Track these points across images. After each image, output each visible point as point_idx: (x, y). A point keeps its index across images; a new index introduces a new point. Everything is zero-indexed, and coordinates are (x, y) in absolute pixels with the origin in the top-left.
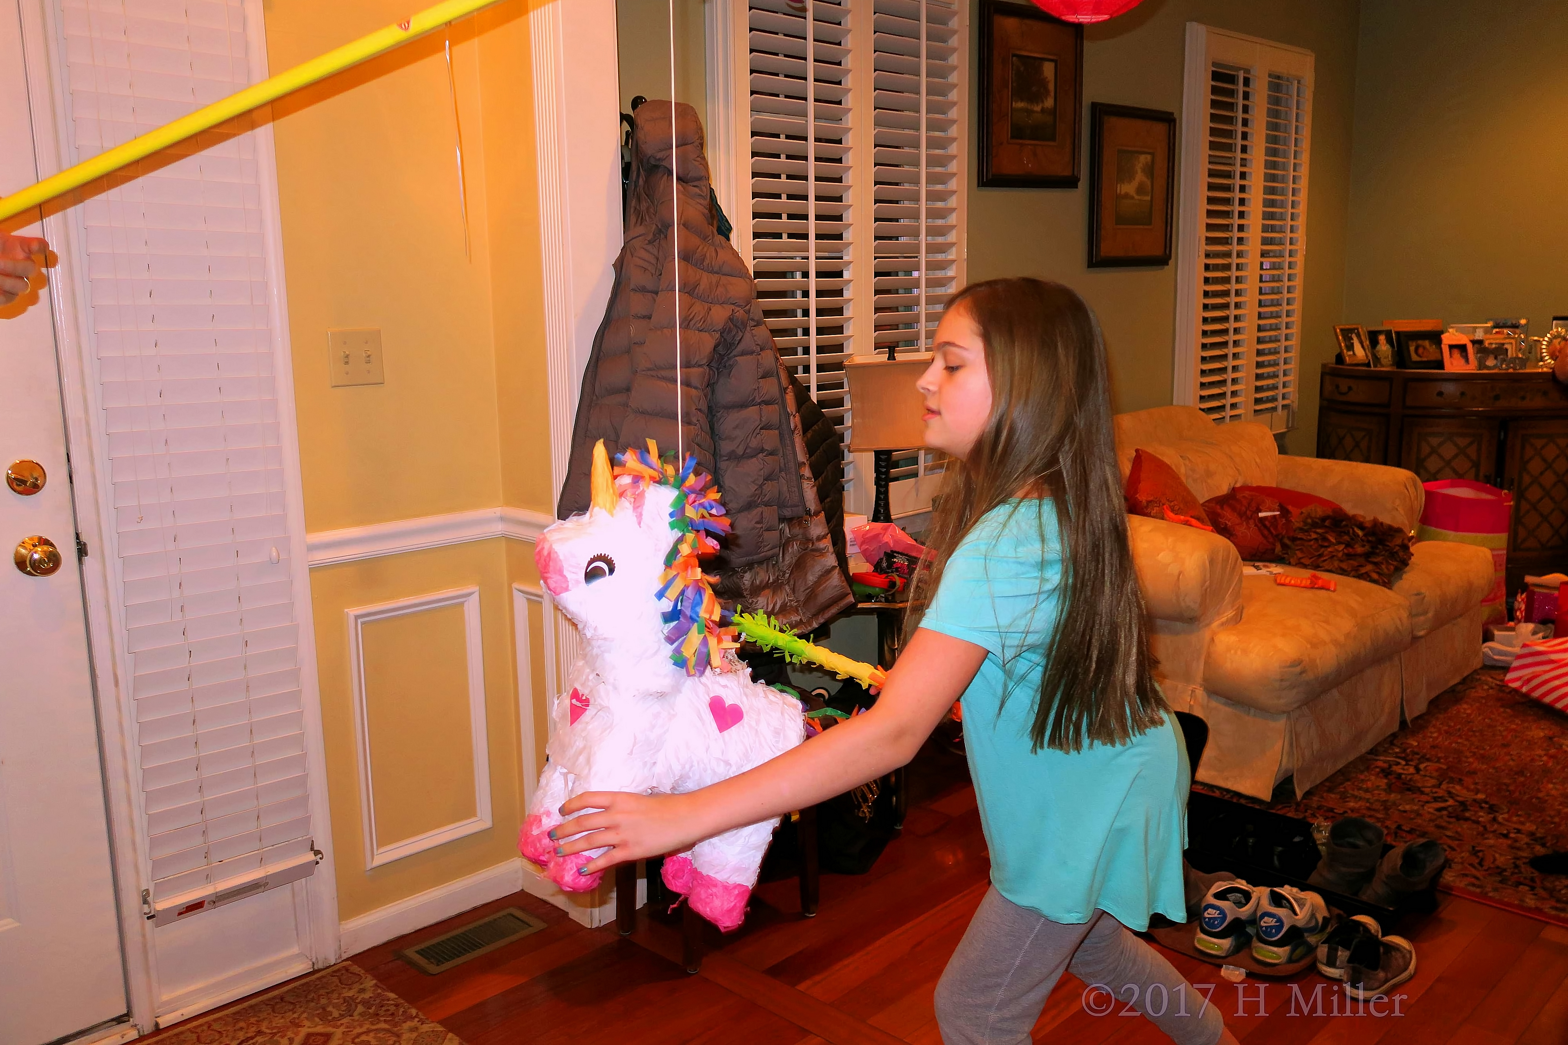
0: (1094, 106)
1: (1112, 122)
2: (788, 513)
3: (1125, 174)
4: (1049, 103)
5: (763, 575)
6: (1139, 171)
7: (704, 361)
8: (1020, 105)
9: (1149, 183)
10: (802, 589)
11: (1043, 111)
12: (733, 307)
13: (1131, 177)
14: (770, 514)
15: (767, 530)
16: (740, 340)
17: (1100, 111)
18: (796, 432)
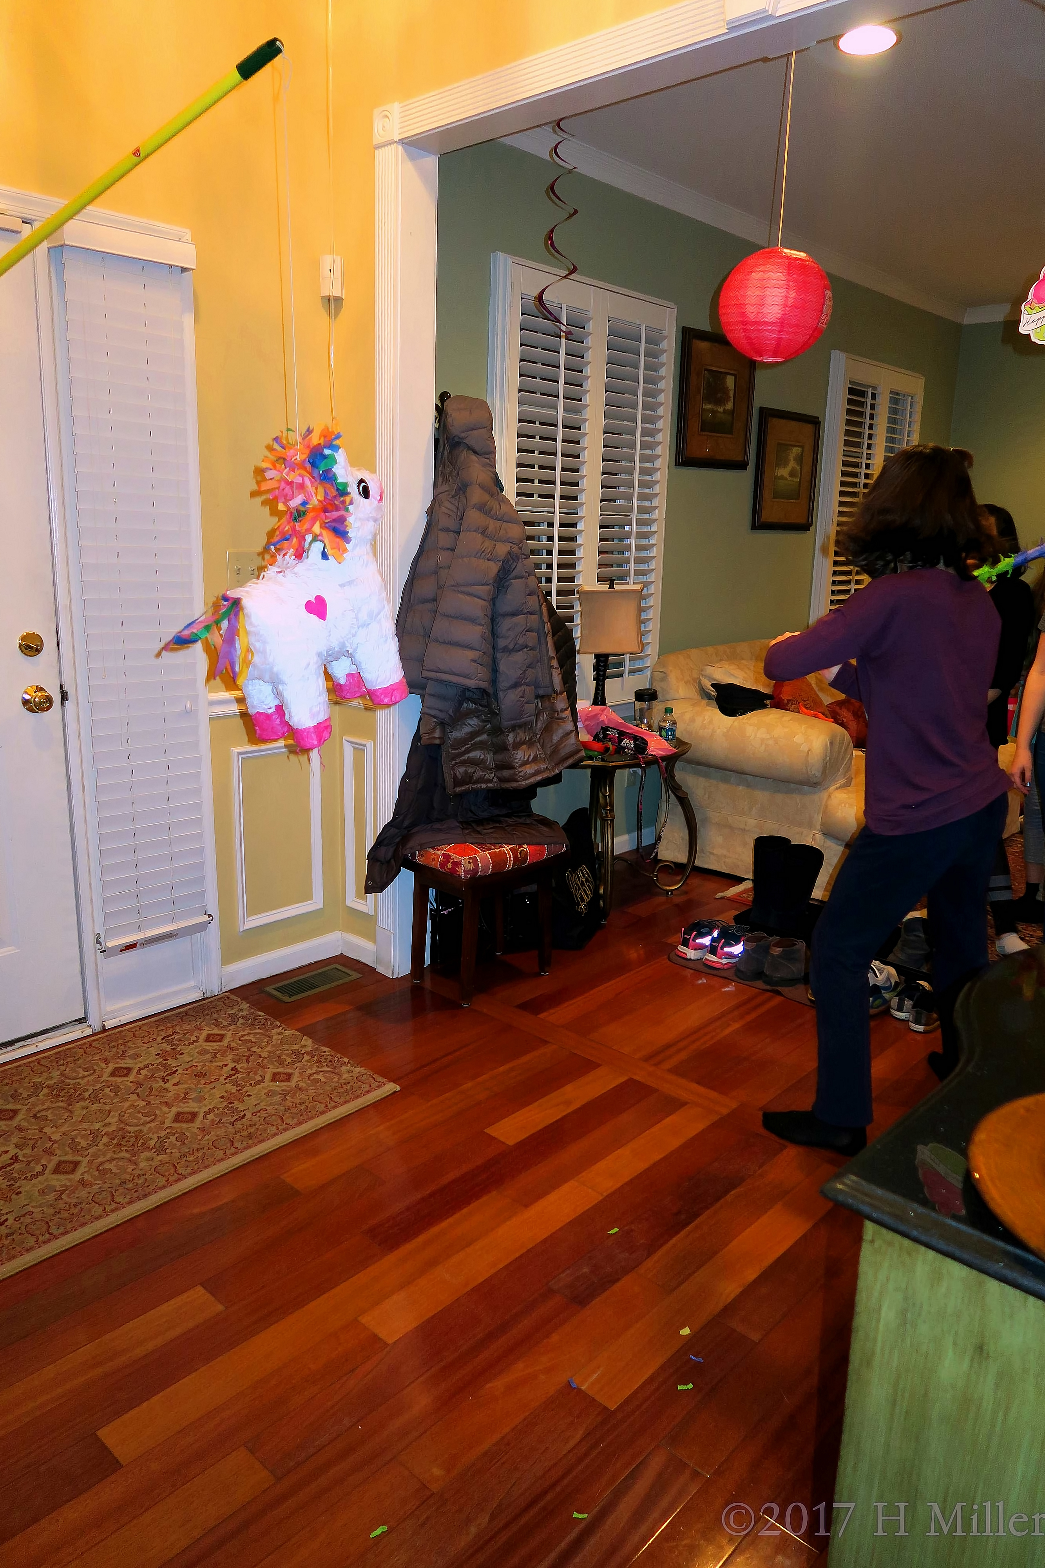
0: (762, 410)
1: (775, 422)
2: (541, 692)
3: (782, 461)
4: (729, 406)
5: (523, 736)
6: (792, 459)
7: (491, 582)
8: (709, 406)
9: (798, 468)
10: (549, 746)
11: (725, 411)
12: (511, 544)
13: (786, 464)
14: (529, 691)
15: (526, 703)
16: (514, 568)
17: (766, 414)
18: (549, 635)
